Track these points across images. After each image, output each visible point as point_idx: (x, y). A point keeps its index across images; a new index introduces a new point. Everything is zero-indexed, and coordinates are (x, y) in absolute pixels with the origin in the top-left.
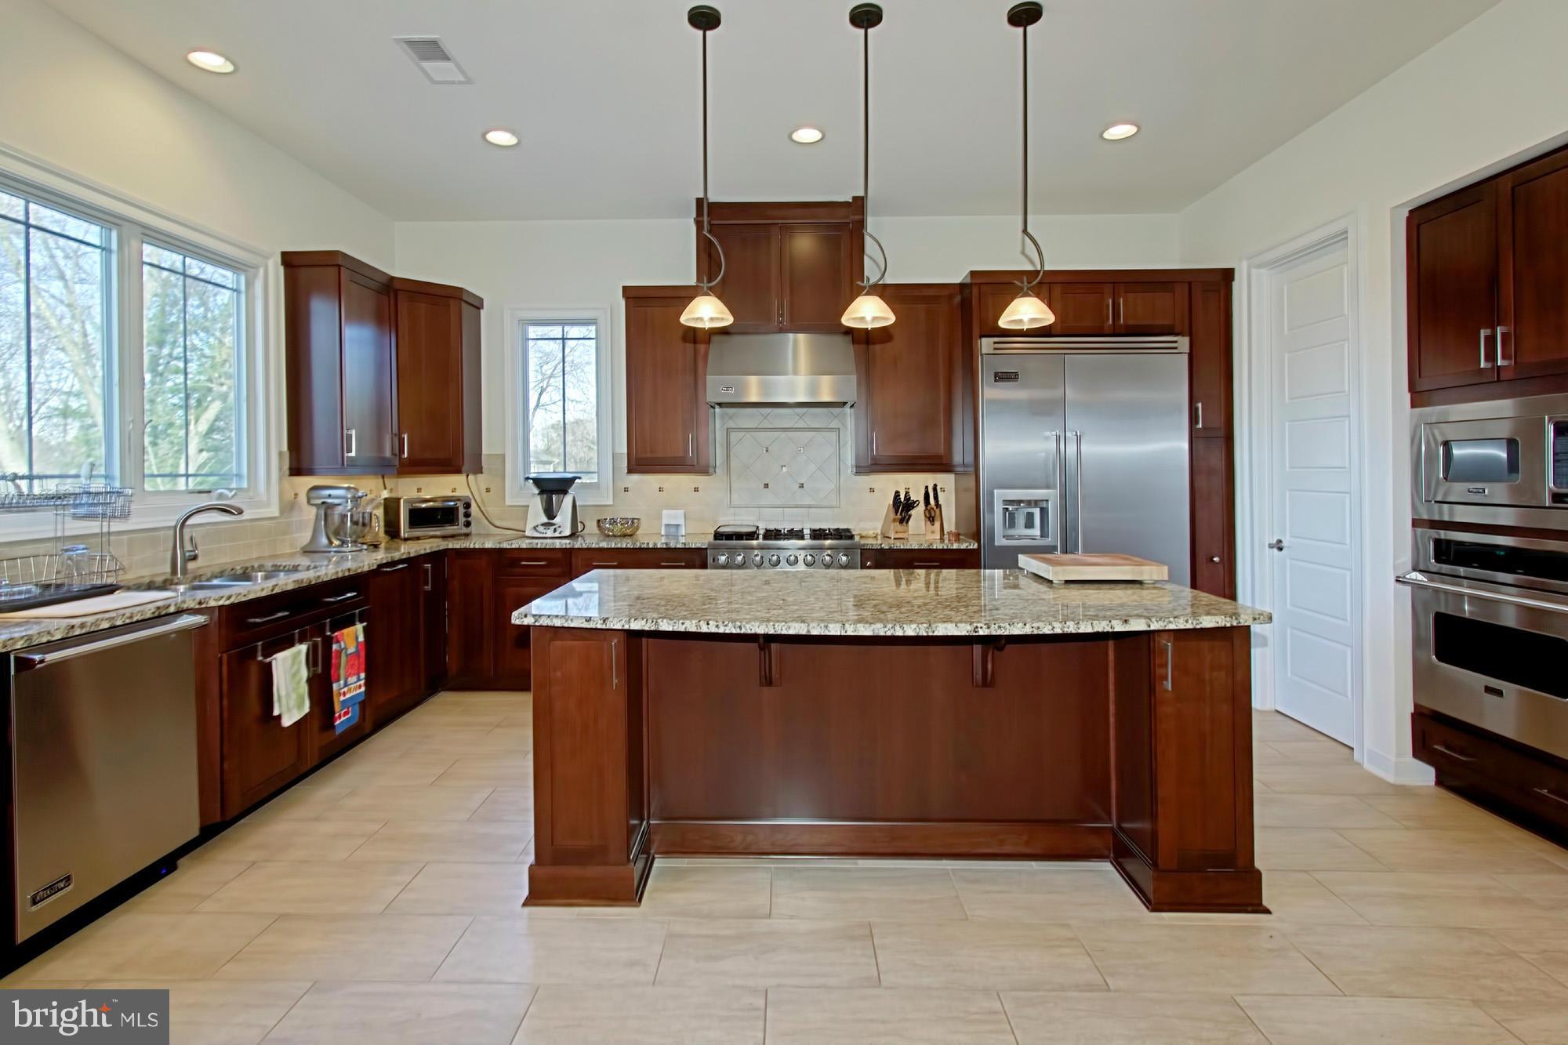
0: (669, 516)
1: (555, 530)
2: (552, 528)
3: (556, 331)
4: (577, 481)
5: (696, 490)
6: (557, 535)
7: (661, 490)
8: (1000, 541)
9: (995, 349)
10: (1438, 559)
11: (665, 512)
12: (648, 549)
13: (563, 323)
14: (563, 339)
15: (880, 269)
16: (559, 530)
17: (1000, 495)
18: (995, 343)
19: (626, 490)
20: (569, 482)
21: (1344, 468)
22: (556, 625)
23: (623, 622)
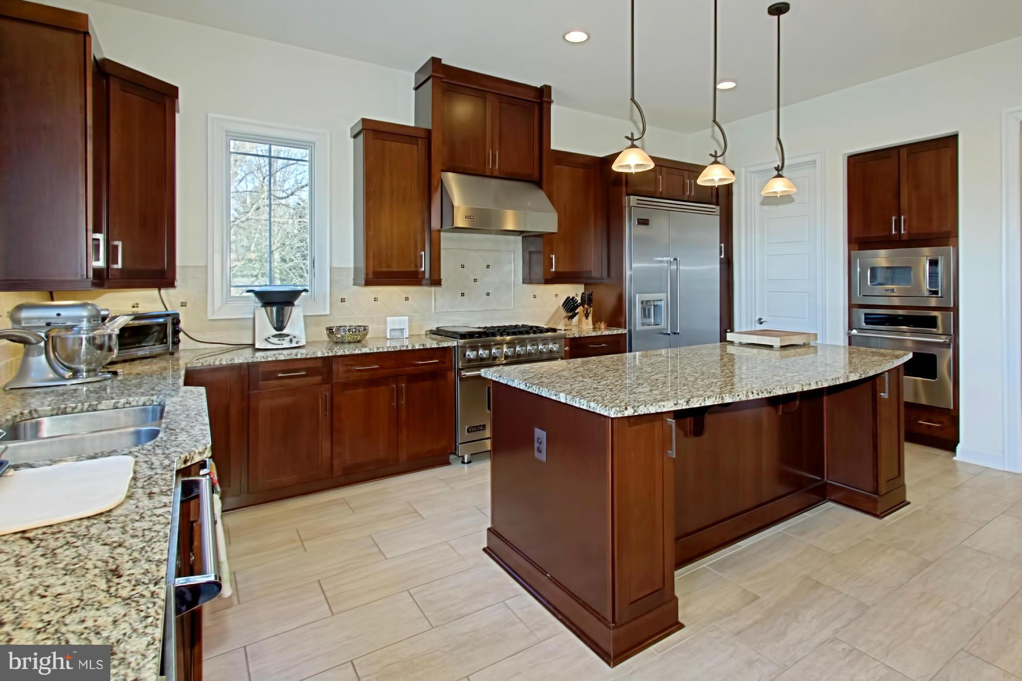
0: (393, 322)
1: (291, 341)
2: (288, 339)
3: (262, 149)
4: (303, 294)
5: (407, 299)
6: (294, 345)
7: (376, 299)
8: (639, 327)
9: (638, 204)
10: (867, 323)
11: (389, 319)
12: (407, 351)
13: (270, 141)
14: (270, 157)
15: (722, 149)
16: (294, 340)
17: (638, 298)
18: (638, 200)
19: (343, 300)
20: (296, 294)
21: (805, 280)
22: (652, 412)
23: (700, 401)
